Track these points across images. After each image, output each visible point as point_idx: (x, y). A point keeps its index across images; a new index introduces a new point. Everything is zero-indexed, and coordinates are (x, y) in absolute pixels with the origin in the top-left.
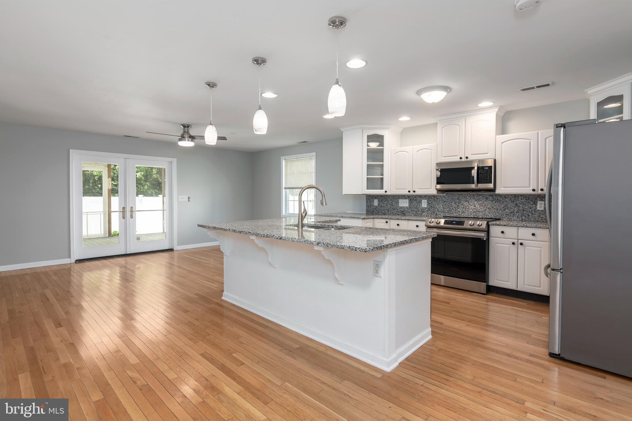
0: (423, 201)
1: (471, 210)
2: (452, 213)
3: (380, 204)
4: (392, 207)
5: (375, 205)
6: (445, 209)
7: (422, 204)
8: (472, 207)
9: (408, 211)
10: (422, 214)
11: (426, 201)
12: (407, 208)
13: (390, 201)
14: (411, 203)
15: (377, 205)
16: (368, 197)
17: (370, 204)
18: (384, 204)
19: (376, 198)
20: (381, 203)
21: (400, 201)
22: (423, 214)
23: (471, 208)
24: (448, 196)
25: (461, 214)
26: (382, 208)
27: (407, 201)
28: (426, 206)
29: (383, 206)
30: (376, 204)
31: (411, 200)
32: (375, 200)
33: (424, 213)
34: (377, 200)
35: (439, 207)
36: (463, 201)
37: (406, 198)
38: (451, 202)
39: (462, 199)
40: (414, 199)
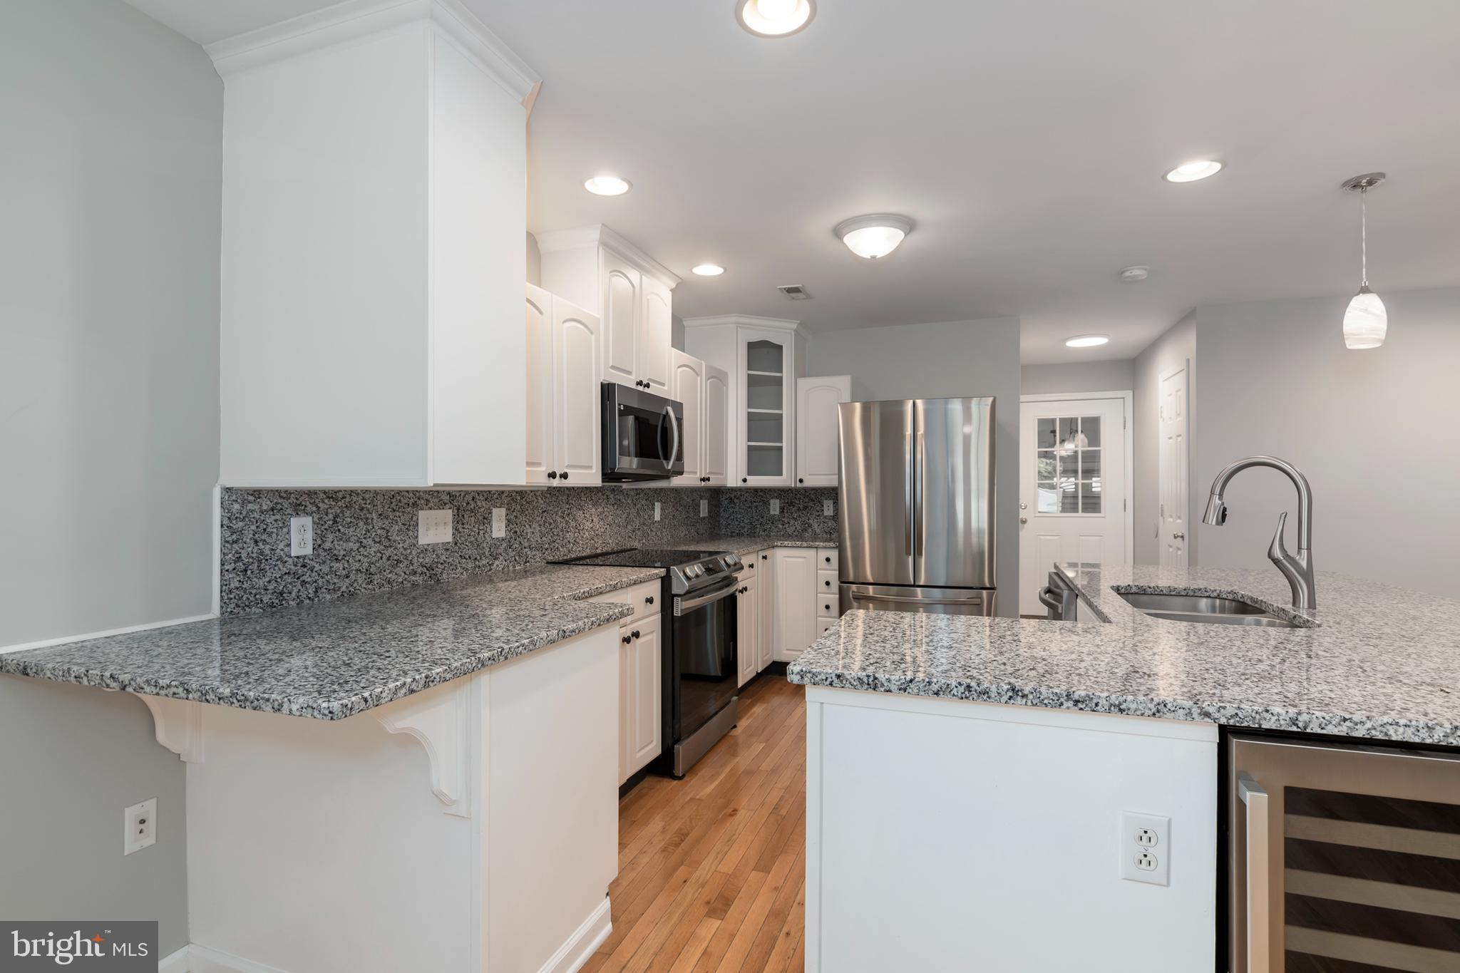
0: (495, 511)
1: (587, 533)
2: (557, 548)
3: (327, 545)
4: (388, 553)
5: (295, 552)
6: (544, 538)
7: (491, 527)
8: (588, 523)
9: (451, 560)
10: (493, 564)
11: (503, 511)
12: (446, 548)
13: (378, 523)
14: (460, 526)
15: (308, 551)
16: (244, 502)
17: (262, 553)
18: (348, 541)
19: (298, 509)
20: (330, 537)
21: (423, 515)
22: (495, 565)
23: (587, 528)
24: (550, 494)
25: (572, 548)
26: (336, 565)
27: (448, 514)
28: (502, 534)
29: (342, 553)
30: (302, 543)
31: (458, 509)
32: (295, 523)
33: (497, 562)
34: (307, 521)
35: (533, 533)
36: (575, 509)
37: (442, 505)
38: (555, 512)
39: (573, 502)
40: (469, 507)
